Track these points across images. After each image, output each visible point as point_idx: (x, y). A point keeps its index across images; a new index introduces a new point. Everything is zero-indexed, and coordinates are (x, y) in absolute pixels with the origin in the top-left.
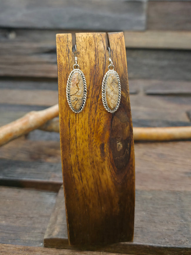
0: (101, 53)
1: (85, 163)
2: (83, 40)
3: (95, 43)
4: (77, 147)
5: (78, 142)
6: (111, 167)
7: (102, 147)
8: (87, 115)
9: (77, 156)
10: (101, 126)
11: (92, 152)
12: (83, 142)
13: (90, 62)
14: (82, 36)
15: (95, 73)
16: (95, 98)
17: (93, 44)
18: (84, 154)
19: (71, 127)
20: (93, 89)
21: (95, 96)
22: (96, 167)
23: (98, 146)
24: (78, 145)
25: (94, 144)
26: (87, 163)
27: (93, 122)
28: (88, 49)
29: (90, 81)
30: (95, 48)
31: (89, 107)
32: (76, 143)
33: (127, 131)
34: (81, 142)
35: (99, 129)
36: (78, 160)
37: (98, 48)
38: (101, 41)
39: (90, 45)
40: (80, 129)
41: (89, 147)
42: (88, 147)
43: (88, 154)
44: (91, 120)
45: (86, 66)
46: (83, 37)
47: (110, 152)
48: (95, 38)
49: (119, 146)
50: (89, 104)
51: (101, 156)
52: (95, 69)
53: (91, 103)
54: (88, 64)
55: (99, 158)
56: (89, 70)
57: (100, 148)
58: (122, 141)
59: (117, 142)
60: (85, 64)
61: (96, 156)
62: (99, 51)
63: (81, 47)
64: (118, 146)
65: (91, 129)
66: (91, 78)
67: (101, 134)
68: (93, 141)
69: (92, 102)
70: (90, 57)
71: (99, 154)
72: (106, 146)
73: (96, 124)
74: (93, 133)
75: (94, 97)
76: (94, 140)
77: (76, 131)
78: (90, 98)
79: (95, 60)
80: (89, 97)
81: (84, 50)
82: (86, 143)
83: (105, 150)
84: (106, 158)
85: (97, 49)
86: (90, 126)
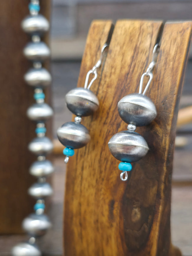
0: (142, 55)
1: (88, 217)
2: (123, 32)
3: (138, 38)
4: (81, 191)
5: (83, 185)
6: (119, 240)
7: (112, 204)
8: (100, 150)
9: (80, 204)
10: (114, 172)
11: (98, 206)
12: (89, 186)
13: (121, 68)
14: (124, 25)
15: (123, 86)
16: (115, 127)
17: (135, 40)
18: (88, 205)
19: (78, 160)
20: (114, 111)
21: (115, 123)
22: (100, 231)
23: (107, 201)
24: (83, 188)
25: (102, 197)
26: (90, 219)
27: (106, 162)
28: (124, 47)
29: (114, 98)
30: (136, 46)
31: (104, 138)
32: (81, 185)
33: (151, 194)
34: (87, 186)
35: (111, 176)
36: (80, 209)
37: (141, 46)
38: (149, 36)
39: (131, 41)
40: (88, 167)
41: (95, 196)
42: (93, 196)
43: (92, 208)
44: (103, 159)
45: (114, 73)
46: (124, 28)
47: (120, 217)
48: (141, 30)
49: (136, 214)
50: (105, 133)
51: (109, 218)
52: (125, 80)
53: (107, 132)
54: (118, 71)
55: (105, 219)
56: (117, 80)
57: (109, 205)
58: (141, 208)
59: (135, 206)
60: (113, 70)
61: (103, 214)
62: (140, 51)
63: (116, 43)
64: (133, 213)
65: (101, 172)
66: (115, 94)
67: (112, 185)
68: (101, 190)
69: (110, 132)
70: (124, 61)
71: (106, 213)
72: (116, 205)
73: (108, 166)
74: (103, 180)
75: (113, 124)
76: (103, 190)
77: (83, 169)
78: (107, 125)
79: (130, 66)
80: (106, 122)
81: (118, 48)
82: (93, 191)
83: (115, 212)
84: (115, 224)
85: (139, 48)
86: (100, 167)
